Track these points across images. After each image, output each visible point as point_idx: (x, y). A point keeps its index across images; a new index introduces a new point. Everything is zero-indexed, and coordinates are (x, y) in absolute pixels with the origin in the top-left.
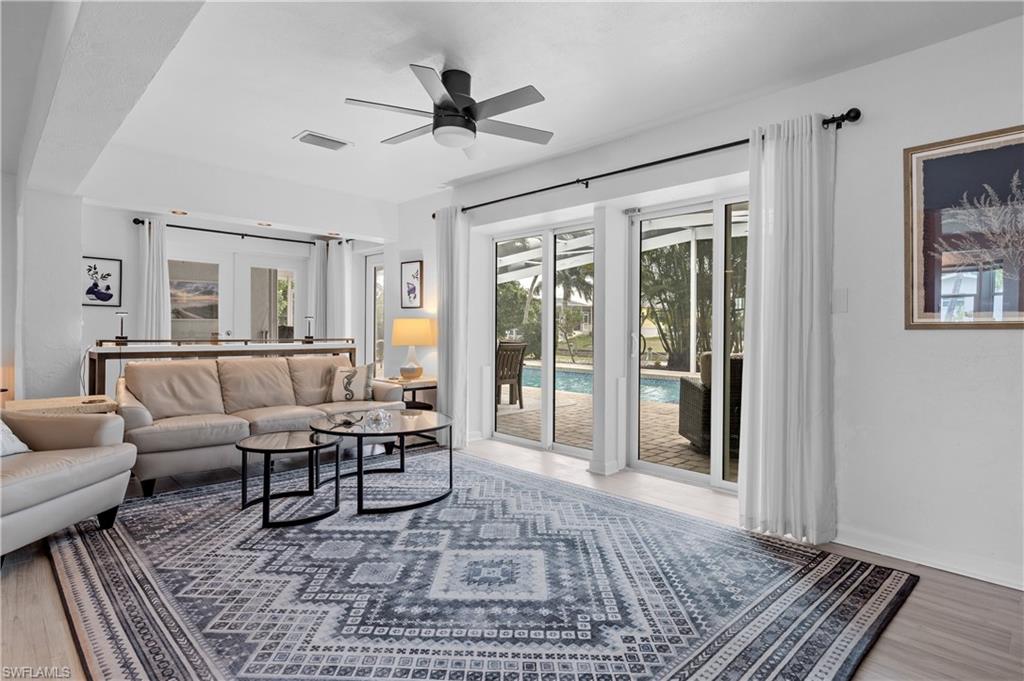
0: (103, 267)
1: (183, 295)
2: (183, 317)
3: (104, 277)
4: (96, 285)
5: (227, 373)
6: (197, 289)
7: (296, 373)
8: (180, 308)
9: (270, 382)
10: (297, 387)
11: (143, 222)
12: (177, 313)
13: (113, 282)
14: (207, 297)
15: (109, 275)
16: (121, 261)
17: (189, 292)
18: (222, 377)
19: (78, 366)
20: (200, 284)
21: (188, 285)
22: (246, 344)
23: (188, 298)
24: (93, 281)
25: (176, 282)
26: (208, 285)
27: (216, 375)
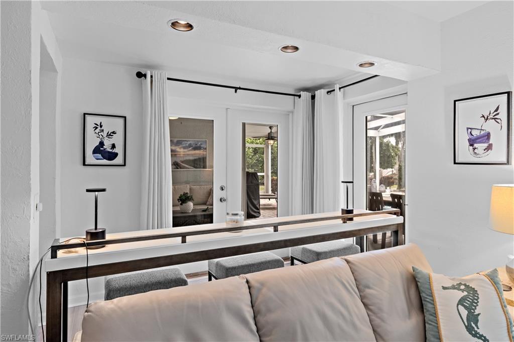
0: (109, 125)
1: (181, 151)
2: (181, 168)
3: (109, 135)
4: (102, 144)
5: (269, 311)
6: (190, 146)
7: (368, 291)
8: (178, 160)
9: (341, 322)
10: (377, 321)
11: (145, 76)
12: (176, 165)
13: (118, 140)
14: (197, 152)
15: (114, 133)
16: (125, 117)
17: (184, 148)
18: (259, 318)
19: (28, 284)
20: (191, 141)
21: (183, 143)
22: (276, 230)
23: (184, 153)
24: (99, 140)
25: (175, 140)
26: (198, 141)
27: (249, 314)
